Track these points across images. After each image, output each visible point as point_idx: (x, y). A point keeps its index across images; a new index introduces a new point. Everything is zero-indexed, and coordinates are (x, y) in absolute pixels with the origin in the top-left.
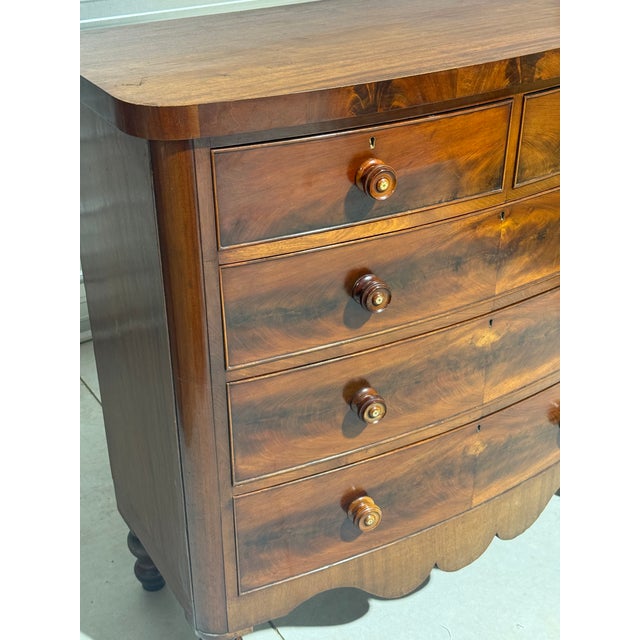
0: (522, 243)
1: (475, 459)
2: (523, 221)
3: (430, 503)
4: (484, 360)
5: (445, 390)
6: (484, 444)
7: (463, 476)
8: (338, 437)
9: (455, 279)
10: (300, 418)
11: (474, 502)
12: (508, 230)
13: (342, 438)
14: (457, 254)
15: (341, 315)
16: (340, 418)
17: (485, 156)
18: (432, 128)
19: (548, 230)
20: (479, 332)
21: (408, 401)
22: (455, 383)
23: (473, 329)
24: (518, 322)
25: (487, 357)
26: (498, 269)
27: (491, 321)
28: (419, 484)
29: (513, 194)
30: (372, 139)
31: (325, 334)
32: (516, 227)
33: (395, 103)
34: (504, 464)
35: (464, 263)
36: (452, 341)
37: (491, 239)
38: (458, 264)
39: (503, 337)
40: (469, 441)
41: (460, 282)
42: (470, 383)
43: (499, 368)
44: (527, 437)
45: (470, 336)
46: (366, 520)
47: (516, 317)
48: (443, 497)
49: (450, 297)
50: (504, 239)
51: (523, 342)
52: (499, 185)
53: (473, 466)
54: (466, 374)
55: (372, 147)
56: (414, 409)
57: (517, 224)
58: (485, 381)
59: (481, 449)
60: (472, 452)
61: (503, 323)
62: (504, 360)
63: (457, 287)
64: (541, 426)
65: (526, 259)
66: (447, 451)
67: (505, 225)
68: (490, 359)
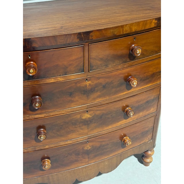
0: (96, 89)
1: (87, 150)
2: (96, 82)
3: (72, 162)
4: (86, 123)
5: (72, 130)
6: (90, 147)
7: (83, 155)
9: (70, 98)
12: (90, 85)
13: (35, 142)
14: (70, 91)
15: (28, 107)
19: (107, 85)
20: (83, 114)
22: (75, 129)
24: (98, 112)
26: (88, 96)
27: (87, 111)
28: (67, 157)
29: (89, 74)
30: (29, 56)
32: (93, 84)
33: (34, 45)
34: (100, 152)
35: (73, 94)
37: (83, 87)
38: (71, 94)
39: (93, 116)
40: (84, 145)
41: (72, 99)
42: (82, 129)
43: (93, 125)
44: (108, 145)
45: (79, 115)
46: (45, 167)
47: (97, 110)
48: (76, 161)
50: (88, 88)
51: (102, 118)
52: (83, 71)
53: (87, 153)
54: (80, 127)
57: (93, 83)
58: (88, 129)
59: (90, 148)
60: (86, 148)
61: (92, 112)
62: (95, 123)
63: (72, 101)
65: (99, 93)
66: (76, 148)
67: (88, 83)
68: (89, 122)
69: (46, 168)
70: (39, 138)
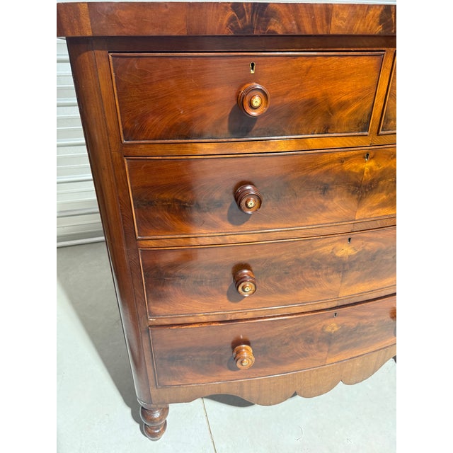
0: (382, 183)
1: (330, 334)
3: (295, 358)
4: (342, 267)
5: (309, 282)
6: (338, 326)
7: (320, 344)
8: (224, 301)
9: (322, 201)
10: (195, 282)
11: (327, 361)
12: (371, 170)
13: (227, 301)
14: (325, 181)
15: (225, 212)
16: (226, 287)
17: (356, 100)
18: (308, 63)
20: (339, 245)
21: (278, 284)
22: (317, 279)
23: (334, 242)
24: (371, 244)
25: (344, 264)
26: (360, 200)
27: (350, 239)
28: (287, 344)
29: (378, 140)
30: (253, 65)
31: (213, 225)
32: (378, 169)
33: (271, 28)
34: (353, 340)
35: (331, 189)
36: (316, 248)
37: (356, 175)
38: (325, 189)
39: (359, 253)
40: (327, 322)
41: (326, 204)
42: (329, 281)
43: (353, 275)
44: (372, 326)
45: (331, 247)
46: (242, 362)
47: (370, 240)
48: (304, 355)
49: (316, 215)
50: (367, 177)
51: (374, 259)
52: (366, 129)
53: (329, 339)
54: (326, 274)
55: (252, 72)
56: (283, 292)
57: (379, 166)
58: (342, 281)
59: (336, 329)
60: (328, 329)
61: (359, 242)
62: (358, 270)
63: (324, 208)
64: (383, 320)
65: (384, 197)
66: (310, 326)
67: (368, 165)
68: (347, 267)
69: (244, 364)
70: (240, 289)
